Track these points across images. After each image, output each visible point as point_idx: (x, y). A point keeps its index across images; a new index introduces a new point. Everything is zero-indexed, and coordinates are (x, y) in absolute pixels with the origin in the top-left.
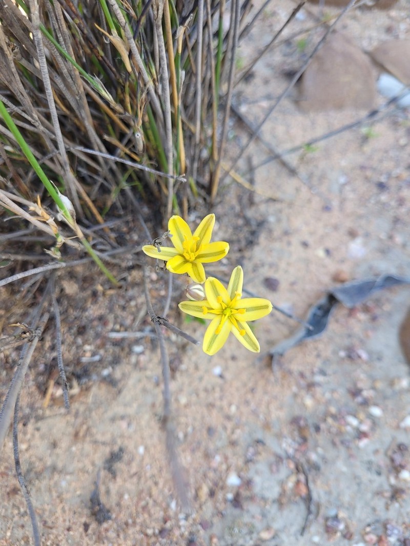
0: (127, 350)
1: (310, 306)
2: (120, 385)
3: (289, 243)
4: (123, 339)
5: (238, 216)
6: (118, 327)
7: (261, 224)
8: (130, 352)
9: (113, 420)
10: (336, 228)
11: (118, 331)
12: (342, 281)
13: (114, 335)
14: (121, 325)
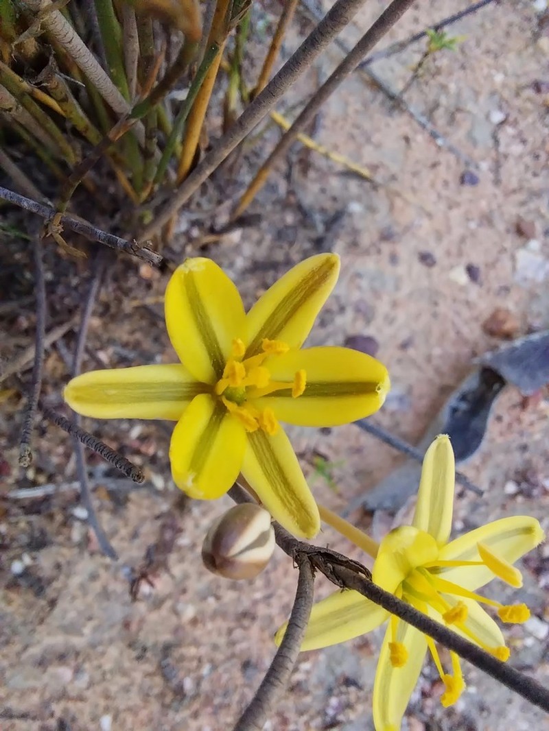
0: (59, 518)
1: (445, 390)
2: (50, 592)
3: (394, 259)
4: (47, 499)
5: (285, 205)
6: (31, 474)
7: (335, 219)
8: (68, 521)
9: (42, 663)
10: (487, 220)
11: (34, 484)
12: (508, 336)
13: (25, 494)
14: (39, 471)
